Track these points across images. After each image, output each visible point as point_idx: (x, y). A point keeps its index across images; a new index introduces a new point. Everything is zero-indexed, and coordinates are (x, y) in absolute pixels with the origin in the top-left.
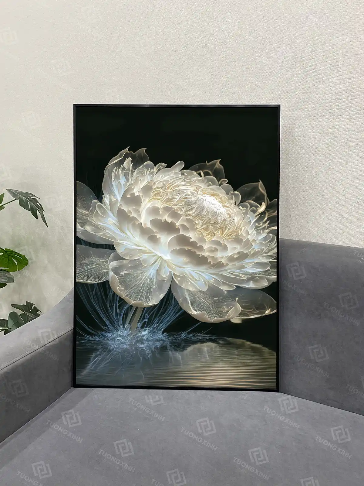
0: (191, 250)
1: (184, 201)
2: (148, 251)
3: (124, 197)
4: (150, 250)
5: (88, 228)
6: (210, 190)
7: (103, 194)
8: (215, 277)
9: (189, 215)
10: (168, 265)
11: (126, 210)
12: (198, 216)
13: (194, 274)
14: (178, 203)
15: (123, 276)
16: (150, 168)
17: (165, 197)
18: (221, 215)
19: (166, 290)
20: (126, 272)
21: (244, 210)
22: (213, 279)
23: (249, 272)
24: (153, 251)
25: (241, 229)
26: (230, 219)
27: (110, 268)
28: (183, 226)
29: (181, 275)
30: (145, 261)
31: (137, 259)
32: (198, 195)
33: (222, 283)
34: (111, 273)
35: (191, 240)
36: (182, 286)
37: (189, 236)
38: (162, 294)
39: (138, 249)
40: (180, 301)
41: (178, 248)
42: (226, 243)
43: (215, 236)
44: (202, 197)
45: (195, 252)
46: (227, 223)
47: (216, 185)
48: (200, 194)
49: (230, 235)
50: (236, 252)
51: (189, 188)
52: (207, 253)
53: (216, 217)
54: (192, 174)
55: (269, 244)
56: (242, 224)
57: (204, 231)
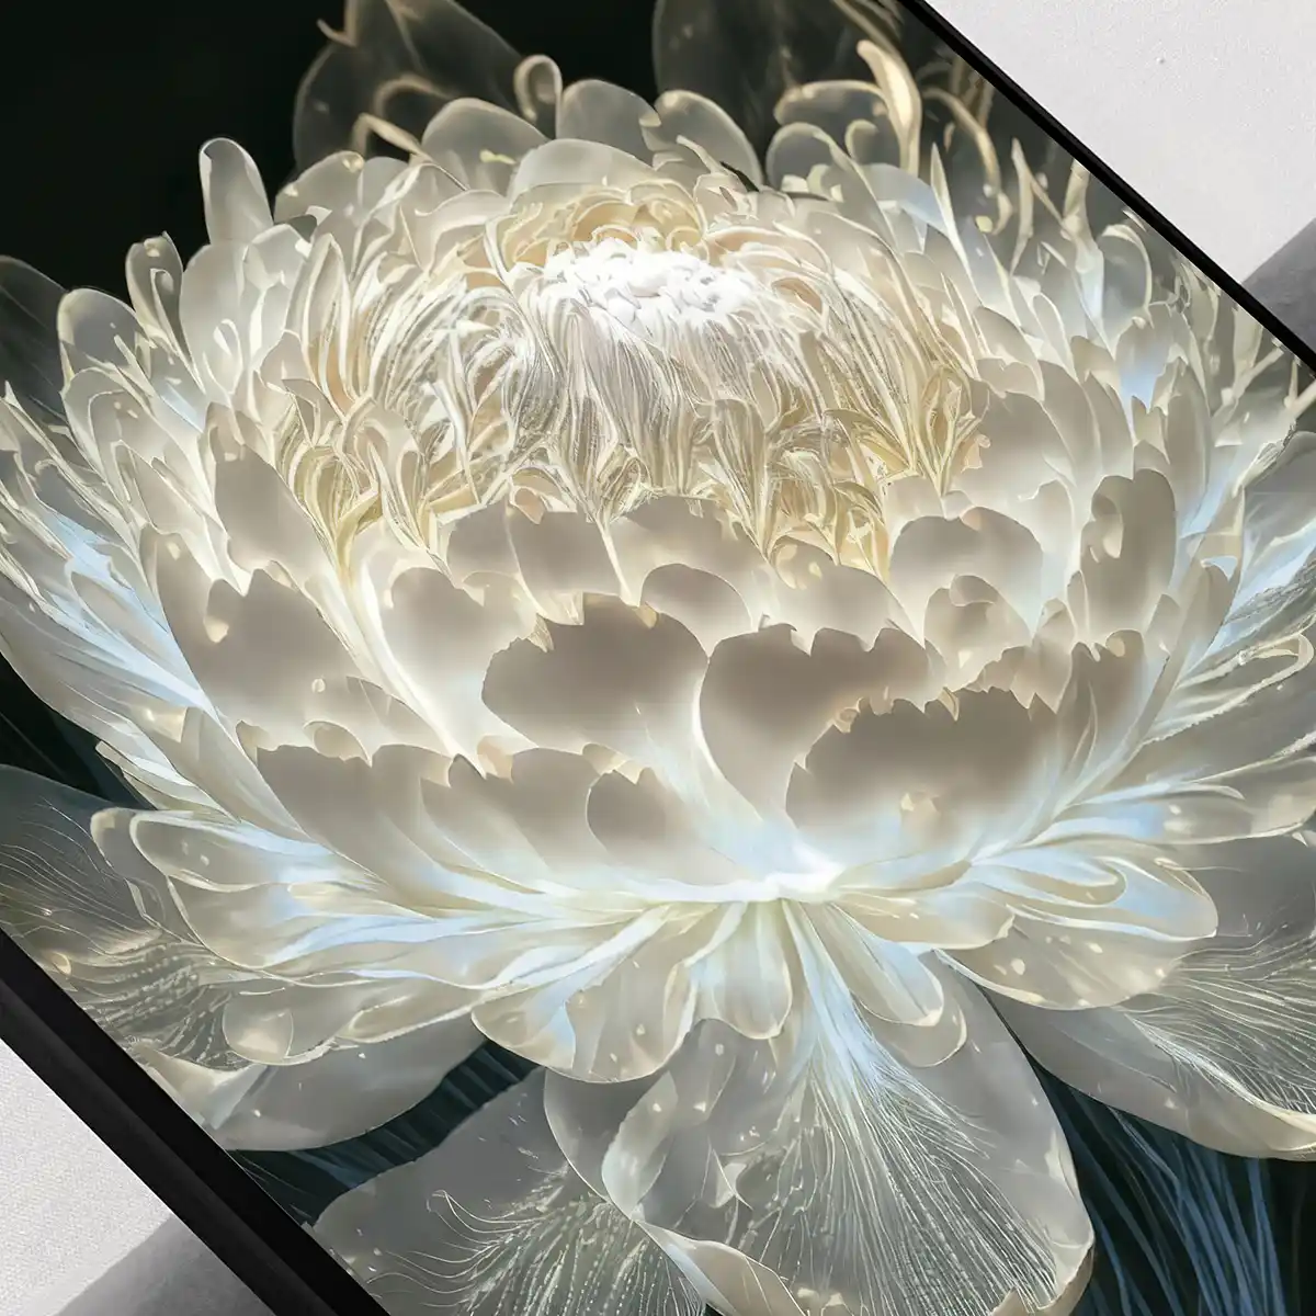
0: (866, 710)
1: (493, 407)
2: (688, 921)
3: (204, 662)
4: (689, 906)
5: (261, 1044)
6: (537, 210)
7: (94, 740)
8: (1161, 787)
9: (621, 478)
10: (869, 922)
11: (302, 740)
12: (666, 447)
13: (1053, 864)
14: (488, 446)
15: (745, 1214)
16: (118, 340)
17: (387, 471)
18: (762, 327)
19: (1037, 1103)
20: (737, 1168)
21: (827, 182)
22: (1175, 810)
23: (1280, 595)
24: (713, 895)
25: (948, 332)
26: (825, 308)
27: (635, 1213)
28: (661, 580)
29: (1003, 933)
30: (740, 999)
31: (698, 1026)
32: (522, 300)
33: (1238, 795)
34: (679, 1247)
35: (805, 639)
36: (1084, 1004)
37: (768, 623)
38: (1047, 1148)
39: (630, 956)
40: (1171, 1111)
41: (801, 760)
42: (977, 501)
43: (883, 499)
44: (553, 294)
45: (904, 710)
46: (839, 350)
47: (536, 146)
48: (521, 284)
49: (939, 421)
50: (1088, 515)
51: (432, 297)
52: (964, 656)
53: (750, 366)
54: (347, 180)
55: (1174, 297)
56: (915, 291)
57: (793, 520)
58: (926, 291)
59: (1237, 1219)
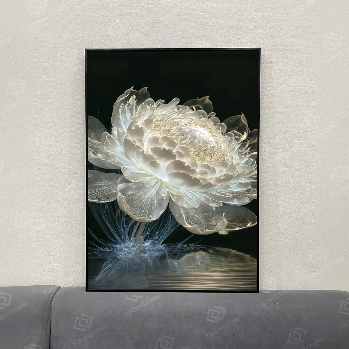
0: (185, 173)
1: (179, 132)
2: (150, 175)
3: (129, 129)
5: (100, 156)
6: (201, 122)
7: (112, 127)
8: (205, 196)
9: (184, 143)
10: (166, 186)
11: (131, 140)
12: (191, 144)
13: (188, 194)
14: (175, 133)
15: (128, 196)
16: (151, 104)
17: (163, 129)
18: (211, 143)
19: (165, 207)
20: (132, 193)
21: (229, 138)
22: (204, 198)
23: (233, 191)
24: (154, 175)
25: (227, 155)
26: (218, 146)
27: (118, 189)
28: (178, 153)
29: (177, 195)
30: (147, 183)
31: (141, 182)
32: (191, 127)
33: (211, 201)
34: (119, 194)
35: (186, 165)
36: (178, 204)
37: (184, 161)
38: (162, 211)
39: (141, 173)
40: (176, 216)
41: (175, 172)
42: (214, 167)
43: (205, 161)
44: (194, 128)
45: (189, 175)
46: (215, 149)
47: (206, 118)
48: (192, 126)
49: (218, 159)
50: (223, 174)
51: (183, 121)
52: (199, 175)
53: (206, 145)
54: (186, 108)
55: (250, 167)
56: (228, 150)
57: (196, 157)
58: (229, 151)
59: (173, 227)
